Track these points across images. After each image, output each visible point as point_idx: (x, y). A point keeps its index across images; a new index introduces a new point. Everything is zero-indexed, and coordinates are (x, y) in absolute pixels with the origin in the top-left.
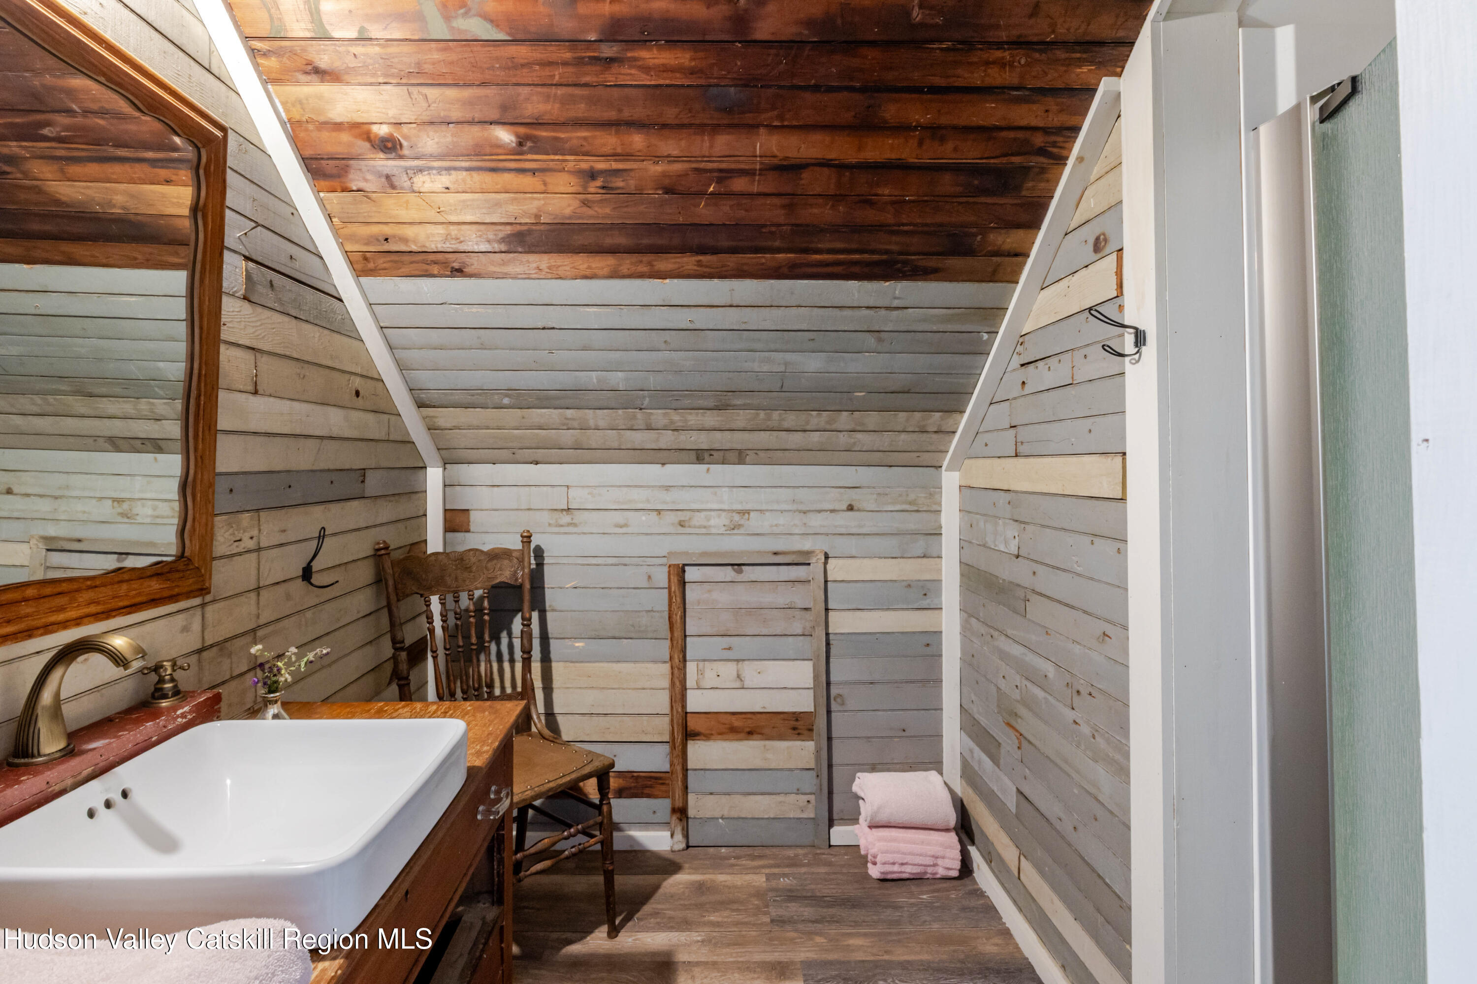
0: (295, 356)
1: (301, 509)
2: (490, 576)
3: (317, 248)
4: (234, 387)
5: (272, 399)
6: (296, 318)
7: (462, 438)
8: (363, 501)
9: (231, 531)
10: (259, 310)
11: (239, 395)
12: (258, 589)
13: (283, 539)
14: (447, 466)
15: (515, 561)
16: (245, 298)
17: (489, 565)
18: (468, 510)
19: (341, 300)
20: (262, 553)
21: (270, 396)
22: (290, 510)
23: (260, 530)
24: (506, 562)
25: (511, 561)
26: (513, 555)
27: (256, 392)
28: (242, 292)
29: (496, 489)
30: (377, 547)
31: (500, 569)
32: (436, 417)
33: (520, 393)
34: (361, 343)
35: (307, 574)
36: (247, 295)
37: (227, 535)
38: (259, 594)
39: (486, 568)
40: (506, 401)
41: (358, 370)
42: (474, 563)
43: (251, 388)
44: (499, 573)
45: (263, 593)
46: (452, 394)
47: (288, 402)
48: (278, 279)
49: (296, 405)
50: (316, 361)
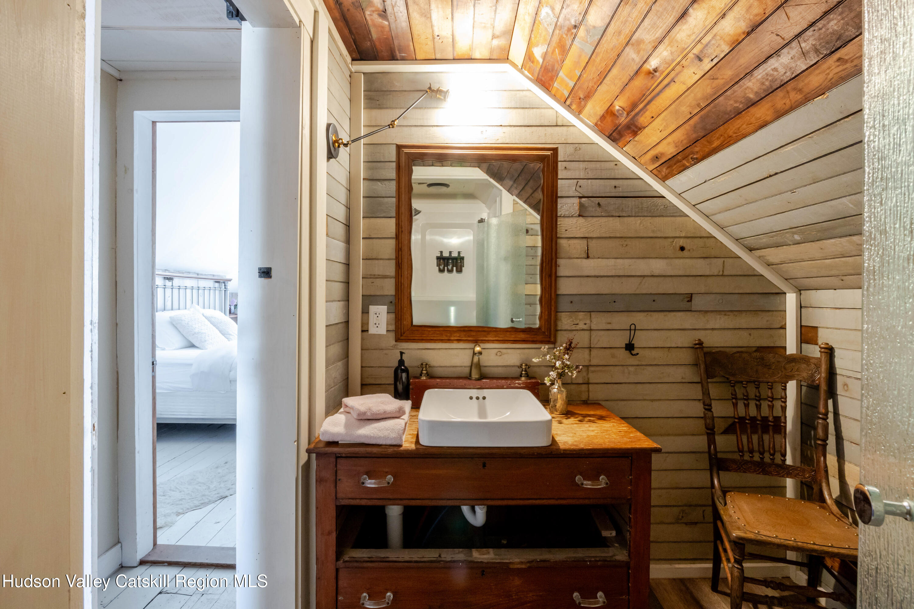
0: (619, 236)
1: (626, 314)
2: (788, 374)
3: (637, 175)
4: (572, 257)
5: (600, 260)
6: (619, 216)
7: (795, 270)
8: (689, 313)
9: (571, 320)
10: (590, 219)
11: (576, 260)
12: (590, 348)
13: (609, 327)
14: (802, 292)
15: (813, 366)
16: (579, 216)
17: (787, 366)
18: (817, 327)
19: (664, 197)
20: (592, 332)
21: (599, 258)
22: (615, 314)
23: (591, 321)
24: (804, 366)
25: (808, 365)
26: (811, 361)
27: (588, 257)
28: (578, 213)
29: (838, 311)
30: (694, 342)
31: (797, 370)
32: (765, 256)
33: (801, 230)
34: (686, 218)
35: (630, 347)
36: (581, 214)
37: (569, 321)
38: (590, 351)
39: (785, 368)
40: (797, 237)
41: (683, 234)
42: (773, 363)
43: (585, 256)
44: (796, 373)
45: (594, 352)
46: (760, 239)
47: (613, 260)
48: (602, 201)
49: (618, 260)
50: (638, 236)
